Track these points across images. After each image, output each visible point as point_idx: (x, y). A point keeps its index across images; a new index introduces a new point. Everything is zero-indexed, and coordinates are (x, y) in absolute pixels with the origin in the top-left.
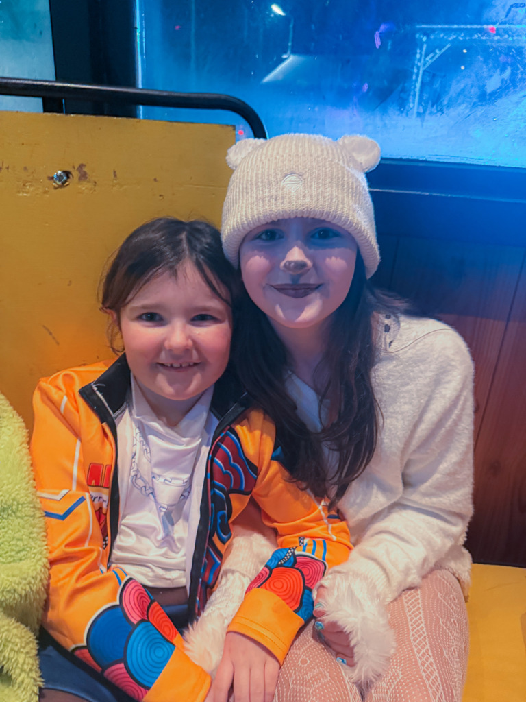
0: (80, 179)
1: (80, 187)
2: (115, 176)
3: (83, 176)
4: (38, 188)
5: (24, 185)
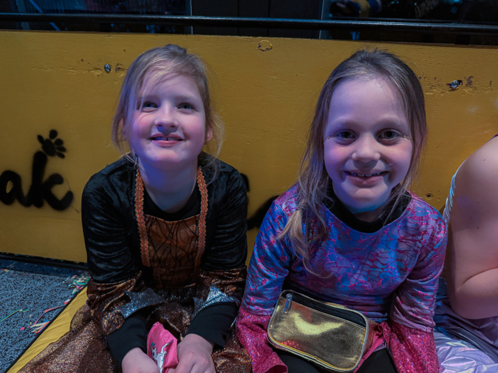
0: (466, 85)
1: (465, 90)
2: (490, 84)
3: (470, 83)
4: (439, 90)
5: (431, 88)
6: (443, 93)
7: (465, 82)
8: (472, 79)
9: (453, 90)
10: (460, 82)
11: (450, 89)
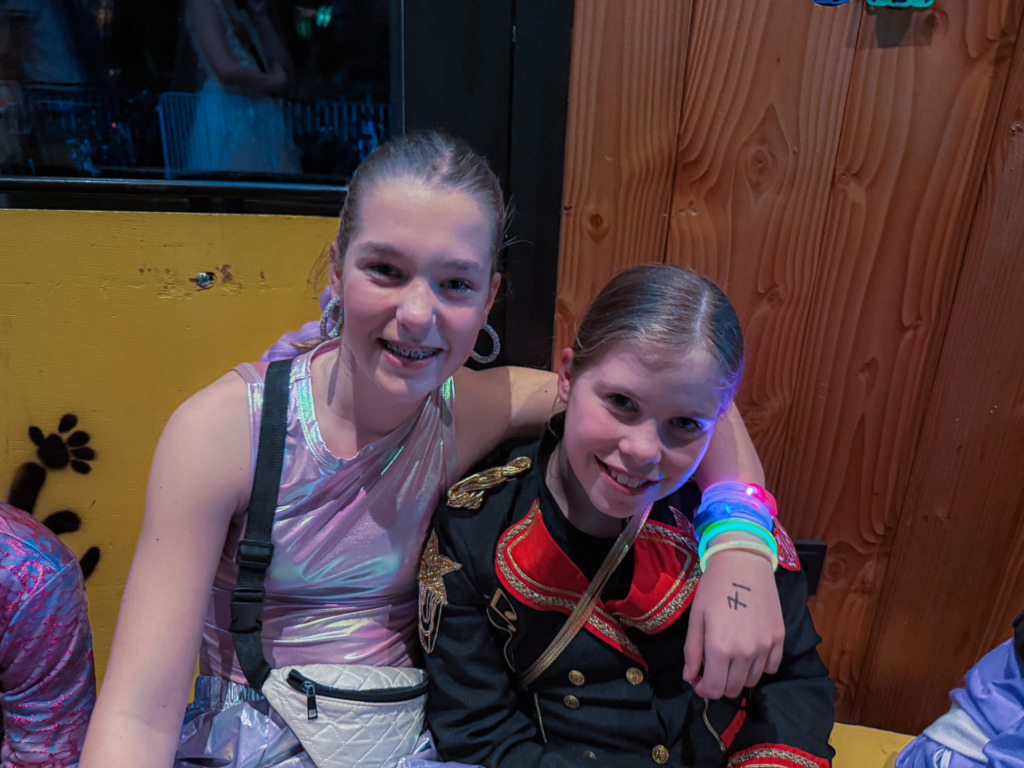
0: (224, 280)
1: (224, 289)
2: (263, 277)
3: (227, 278)
4: (179, 290)
5: (166, 288)
6: (187, 295)
7: (219, 275)
8: (229, 270)
9: (204, 288)
10: (211, 276)
11: (198, 287)
